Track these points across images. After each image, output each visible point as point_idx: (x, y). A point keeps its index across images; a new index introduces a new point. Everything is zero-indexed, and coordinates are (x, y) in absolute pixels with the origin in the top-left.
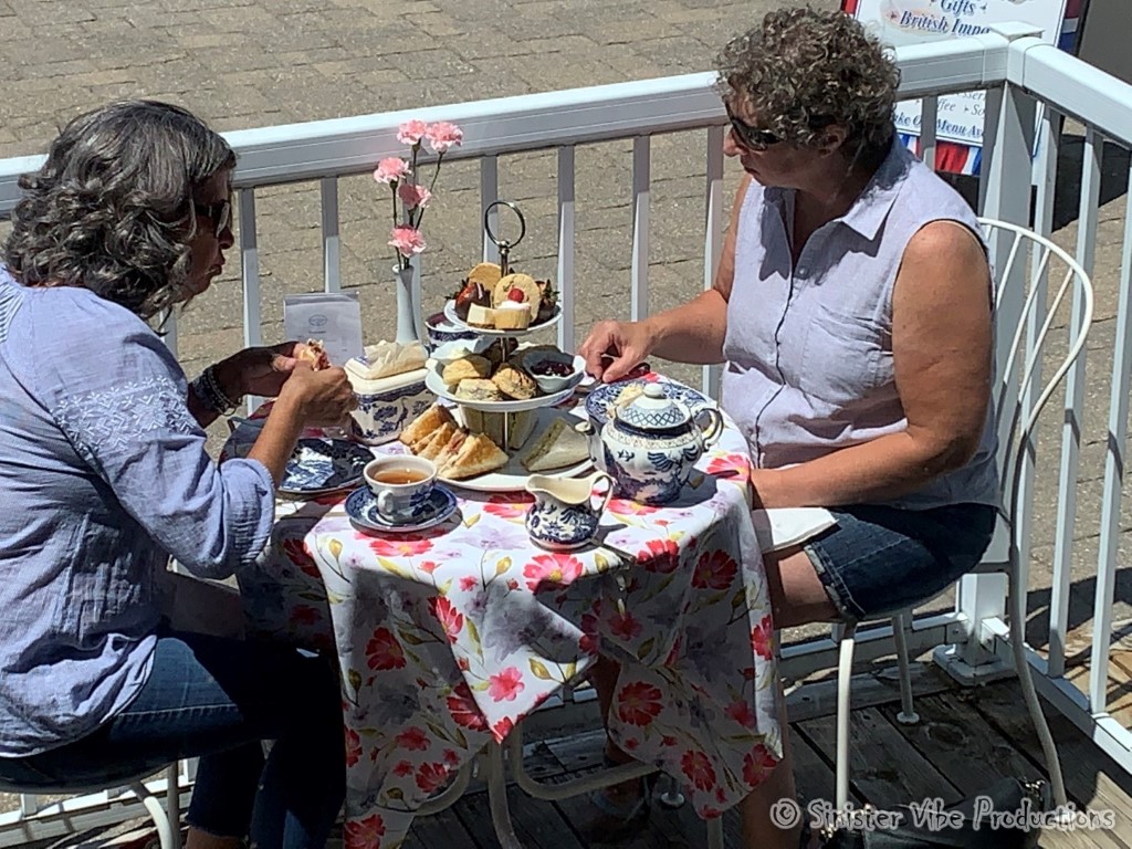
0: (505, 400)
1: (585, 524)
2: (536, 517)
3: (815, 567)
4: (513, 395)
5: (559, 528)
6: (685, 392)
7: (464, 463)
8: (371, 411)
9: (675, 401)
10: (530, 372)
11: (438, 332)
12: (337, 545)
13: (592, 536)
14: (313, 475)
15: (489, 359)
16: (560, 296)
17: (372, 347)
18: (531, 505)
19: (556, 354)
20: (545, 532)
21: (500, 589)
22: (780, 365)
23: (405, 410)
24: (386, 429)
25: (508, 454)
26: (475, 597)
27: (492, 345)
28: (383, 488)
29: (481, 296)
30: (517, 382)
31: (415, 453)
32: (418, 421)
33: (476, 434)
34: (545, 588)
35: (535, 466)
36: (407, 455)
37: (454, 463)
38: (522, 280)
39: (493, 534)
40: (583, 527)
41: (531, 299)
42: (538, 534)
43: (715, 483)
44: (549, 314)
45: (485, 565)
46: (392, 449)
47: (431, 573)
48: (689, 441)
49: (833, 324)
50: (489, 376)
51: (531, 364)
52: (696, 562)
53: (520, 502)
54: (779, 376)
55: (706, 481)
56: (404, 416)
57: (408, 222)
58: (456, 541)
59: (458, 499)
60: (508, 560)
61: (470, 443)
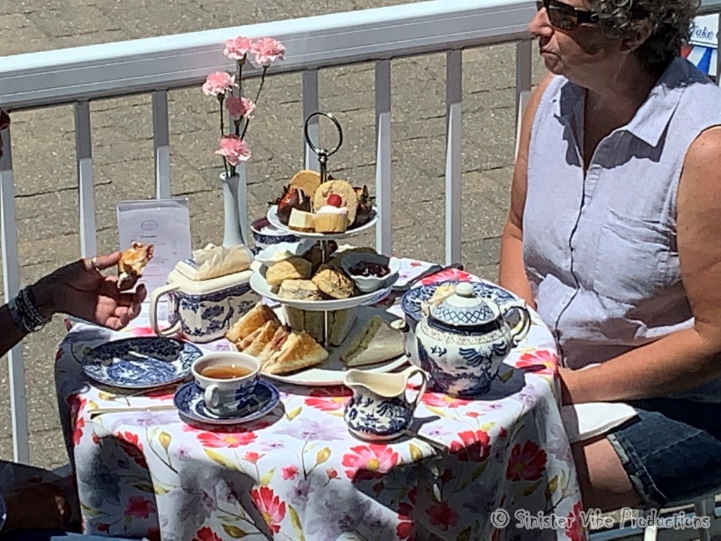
0: (324, 299)
1: (400, 417)
2: (354, 410)
3: (620, 457)
4: (332, 295)
5: (375, 420)
6: (496, 291)
7: (286, 359)
8: (199, 310)
9: (486, 300)
10: (349, 273)
11: (262, 236)
12: (167, 438)
13: (407, 428)
14: (144, 370)
15: (309, 260)
16: (378, 201)
17: (200, 251)
18: (350, 398)
19: (373, 255)
20: (362, 424)
21: (320, 479)
22: (574, 270)
23: (231, 309)
24: (214, 327)
25: (328, 351)
26: (297, 486)
27: (312, 248)
28: (208, 384)
29: (301, 201)
30: (335, 282)
31: (241, 350)
32: (243, 319)
33: (298, 331)
34: (363, 477)
35: (353, 362)
36: (232, 351)
37: (276, 359)
38: (341, 186)
39: (313, 426)
40: (399, 419)
41: (348, 204)
42: (355, 426)
43: (524, 377)
44: (364, 217)
45: (305, 455)
46: (219, 346)
47: (255, 463)
48: (498, 337)
49: (623, 228)
50: (309, 276)
51: (350, 266)
52: (509, 455)
53: (341, 396)
54: (573, 280)
55: (514, 375)
56: (229, 316)
57: (234, 132)
58: (279, 432)
59: (281, 393)
60: (328, 450)
61: (292, 340)
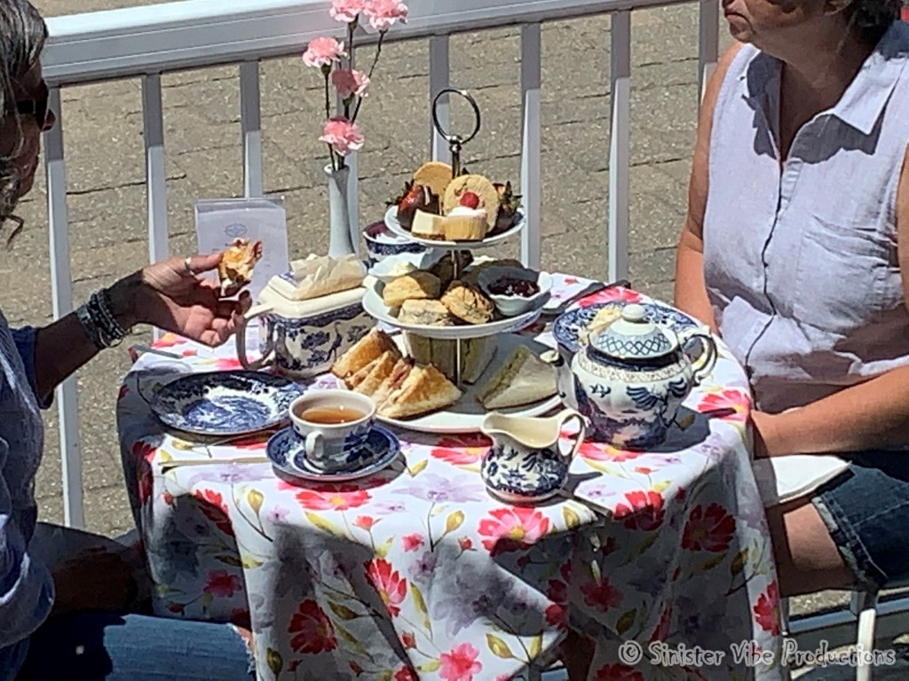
0: (456, 324)
1: (552, 473)
2: (494, 464)
3: (826, 524)
4: (467, 319)
5: (521, 476)
6: (672, 315)
7: (408, 399)
8: (297, 338)
9: (660, 325)
10: (487, 292)
11: (378, 244)
12: (258, 497)
13: (560, 486)
14: (230, 413)
15: (438, 276)
16: (524, 201)
17: (300, 262)
18: (488, 449)
19: (518, 270)
20: (504, 481)
21: (452, 549)
22: (769, 291)
23: (339, 338)
24: (318, 358)
25: (461, 389)
26: (421, 559)
27: (441, 260)
28: (311, 430)
29: (428, 200)
30: (470, 303)
31: (351, 388)
32: (354, 348)
33: (423, 364)
34: (504, 548)
35: (493, 403)
36: (340, 389)
37: (396, 399)
38: (477, 182)
39: (442, 484)
40: (550, 476)
41: (487, 204)
42: (496, 484)
43: (707, 423)
44: (509, 222)
45: (432, 520)
46: (324, 383)
47: (369, 530)
48: (676, 373)
49: (830, 238)
50: (438, 296)
51: (489, 282)
52: (686, 519)
53: (476, 446)
54: (768, 304)
55: (696, 421)
56: (337, 345)
57: (343, 114)
58: (398, 492)
59: (401, 442)
60: (460, 514)
61: (416, 375)
